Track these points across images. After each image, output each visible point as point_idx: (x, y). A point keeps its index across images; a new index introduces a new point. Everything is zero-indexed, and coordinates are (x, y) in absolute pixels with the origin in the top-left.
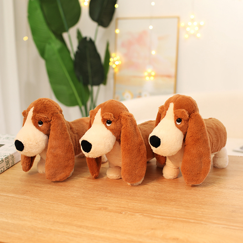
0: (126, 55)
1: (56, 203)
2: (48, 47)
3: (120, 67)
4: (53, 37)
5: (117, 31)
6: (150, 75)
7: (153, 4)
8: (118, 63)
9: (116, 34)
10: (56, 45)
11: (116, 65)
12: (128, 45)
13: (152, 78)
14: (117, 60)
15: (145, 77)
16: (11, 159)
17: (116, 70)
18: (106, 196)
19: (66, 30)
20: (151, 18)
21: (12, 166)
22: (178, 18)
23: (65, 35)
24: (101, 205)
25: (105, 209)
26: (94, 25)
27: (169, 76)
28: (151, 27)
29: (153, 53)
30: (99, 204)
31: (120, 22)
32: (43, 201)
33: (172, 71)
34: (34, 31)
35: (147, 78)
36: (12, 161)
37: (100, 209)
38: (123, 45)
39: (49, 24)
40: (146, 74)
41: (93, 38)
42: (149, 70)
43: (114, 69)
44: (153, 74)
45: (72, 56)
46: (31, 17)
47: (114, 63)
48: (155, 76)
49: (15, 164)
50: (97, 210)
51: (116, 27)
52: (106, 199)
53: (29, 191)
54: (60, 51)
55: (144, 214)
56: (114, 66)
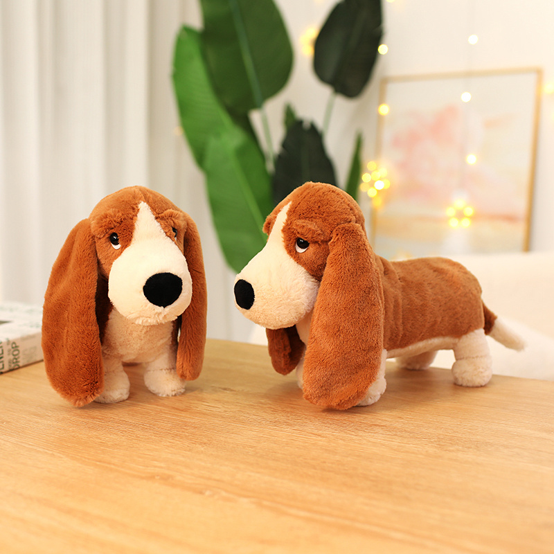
0: (403, 166)
1: (51, 452)
2: (213, 143)
3: (387, 195)
4: (226, 119)
5: (384, 110)
6: (460, 215)
7: (473, 40)
8: (381, 185)
9: (380, 118)
10: (232, 138)
11: (378, 191)
12: (409, 141)
13: (466, 223)
14: (381, 179)
15: (448, 218)
16: (9, 351)
17: (378, 203)
18: (190, 450)
19: (257, 105)
20: (469, 75)
21: (11, 370)
22: (539, 73)
23: (256, 117)
24: (161, 467)
25: (166, 479)
26: (325, 91)
27: (510, 219)
28: (466, 97)
29: (472, 159)
30: (155, 467)
31: (392, 88)
32: (23, 445)
33: (520, 206)
34: (184, 108)
35: (454, 224)
36: (12, 357)
37: (151, 477)
38: (397, 142)
39: (218, 90)
40: (450, 212)
41: (320, 124)
42: (460, 202)
43: (370, 199)
44: (469, 211)
45: (270, 167)
46: (178, 75)
47: (372, 184)
48: (474, 218)
49: (19, 368)
50: (142, 478)
51: (381, 100)
52: (183, 456)
53: (8, 422)
54: (241, 153)
55: (265, 503)
56: (372, 193)
